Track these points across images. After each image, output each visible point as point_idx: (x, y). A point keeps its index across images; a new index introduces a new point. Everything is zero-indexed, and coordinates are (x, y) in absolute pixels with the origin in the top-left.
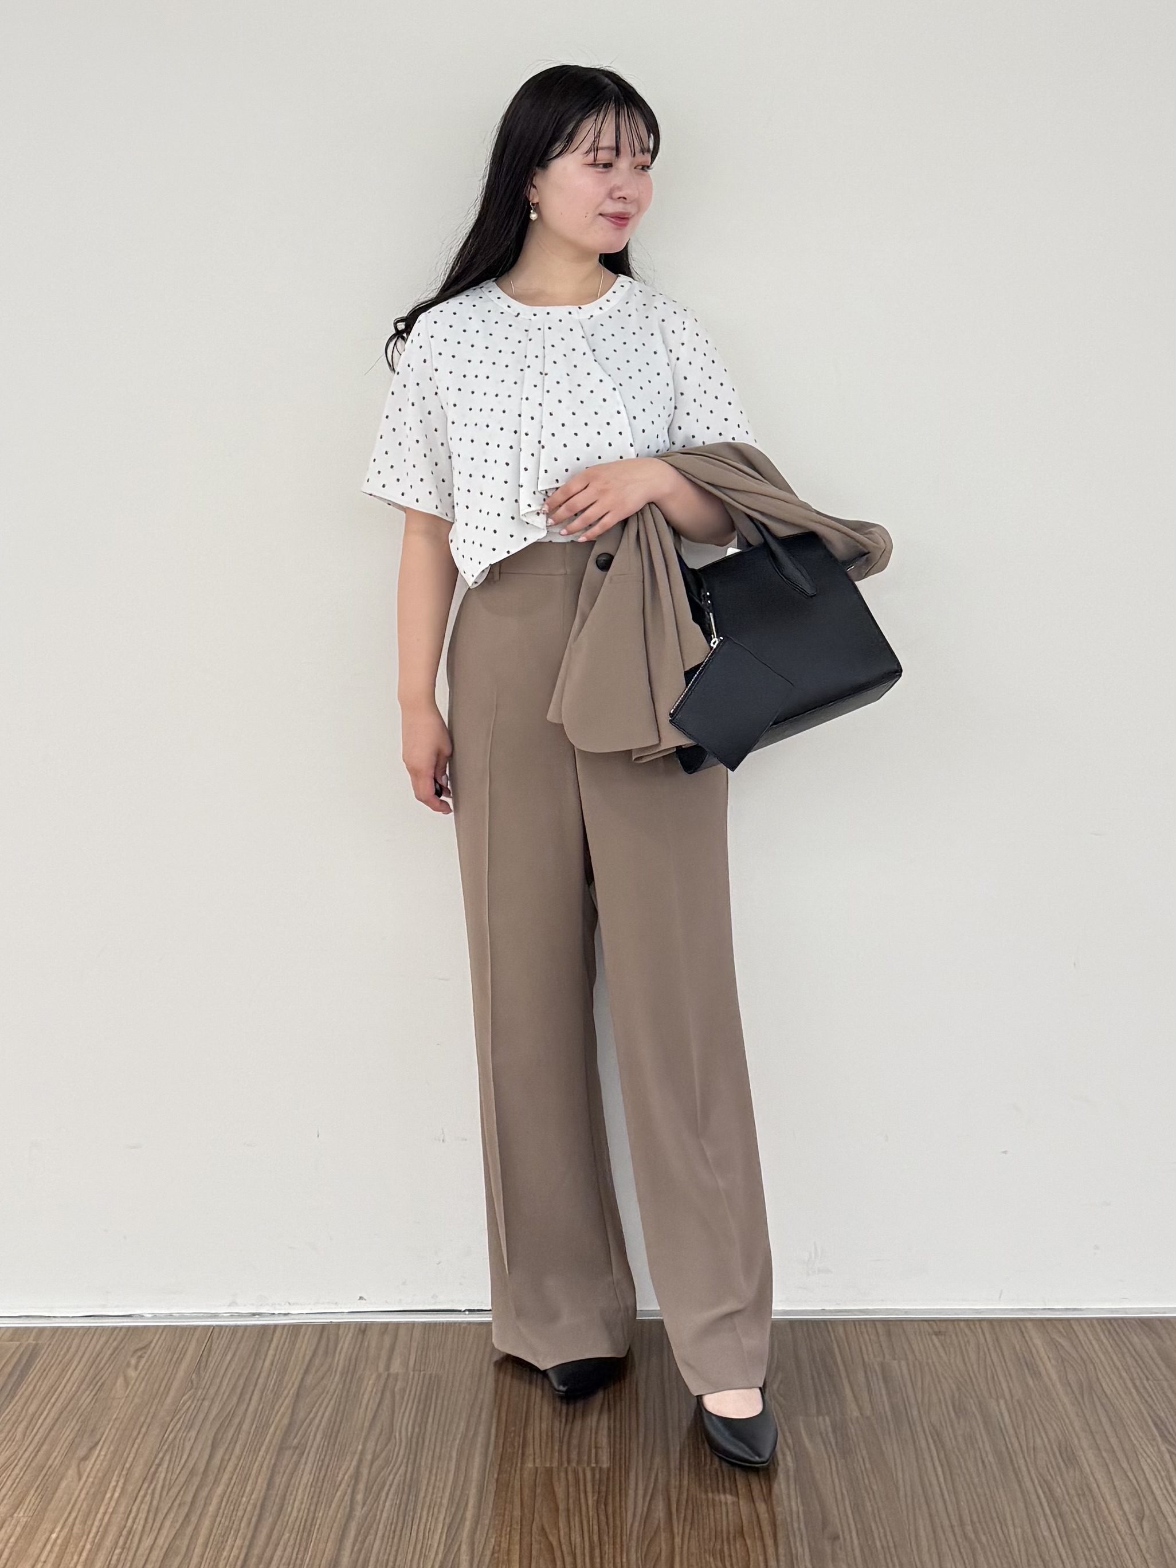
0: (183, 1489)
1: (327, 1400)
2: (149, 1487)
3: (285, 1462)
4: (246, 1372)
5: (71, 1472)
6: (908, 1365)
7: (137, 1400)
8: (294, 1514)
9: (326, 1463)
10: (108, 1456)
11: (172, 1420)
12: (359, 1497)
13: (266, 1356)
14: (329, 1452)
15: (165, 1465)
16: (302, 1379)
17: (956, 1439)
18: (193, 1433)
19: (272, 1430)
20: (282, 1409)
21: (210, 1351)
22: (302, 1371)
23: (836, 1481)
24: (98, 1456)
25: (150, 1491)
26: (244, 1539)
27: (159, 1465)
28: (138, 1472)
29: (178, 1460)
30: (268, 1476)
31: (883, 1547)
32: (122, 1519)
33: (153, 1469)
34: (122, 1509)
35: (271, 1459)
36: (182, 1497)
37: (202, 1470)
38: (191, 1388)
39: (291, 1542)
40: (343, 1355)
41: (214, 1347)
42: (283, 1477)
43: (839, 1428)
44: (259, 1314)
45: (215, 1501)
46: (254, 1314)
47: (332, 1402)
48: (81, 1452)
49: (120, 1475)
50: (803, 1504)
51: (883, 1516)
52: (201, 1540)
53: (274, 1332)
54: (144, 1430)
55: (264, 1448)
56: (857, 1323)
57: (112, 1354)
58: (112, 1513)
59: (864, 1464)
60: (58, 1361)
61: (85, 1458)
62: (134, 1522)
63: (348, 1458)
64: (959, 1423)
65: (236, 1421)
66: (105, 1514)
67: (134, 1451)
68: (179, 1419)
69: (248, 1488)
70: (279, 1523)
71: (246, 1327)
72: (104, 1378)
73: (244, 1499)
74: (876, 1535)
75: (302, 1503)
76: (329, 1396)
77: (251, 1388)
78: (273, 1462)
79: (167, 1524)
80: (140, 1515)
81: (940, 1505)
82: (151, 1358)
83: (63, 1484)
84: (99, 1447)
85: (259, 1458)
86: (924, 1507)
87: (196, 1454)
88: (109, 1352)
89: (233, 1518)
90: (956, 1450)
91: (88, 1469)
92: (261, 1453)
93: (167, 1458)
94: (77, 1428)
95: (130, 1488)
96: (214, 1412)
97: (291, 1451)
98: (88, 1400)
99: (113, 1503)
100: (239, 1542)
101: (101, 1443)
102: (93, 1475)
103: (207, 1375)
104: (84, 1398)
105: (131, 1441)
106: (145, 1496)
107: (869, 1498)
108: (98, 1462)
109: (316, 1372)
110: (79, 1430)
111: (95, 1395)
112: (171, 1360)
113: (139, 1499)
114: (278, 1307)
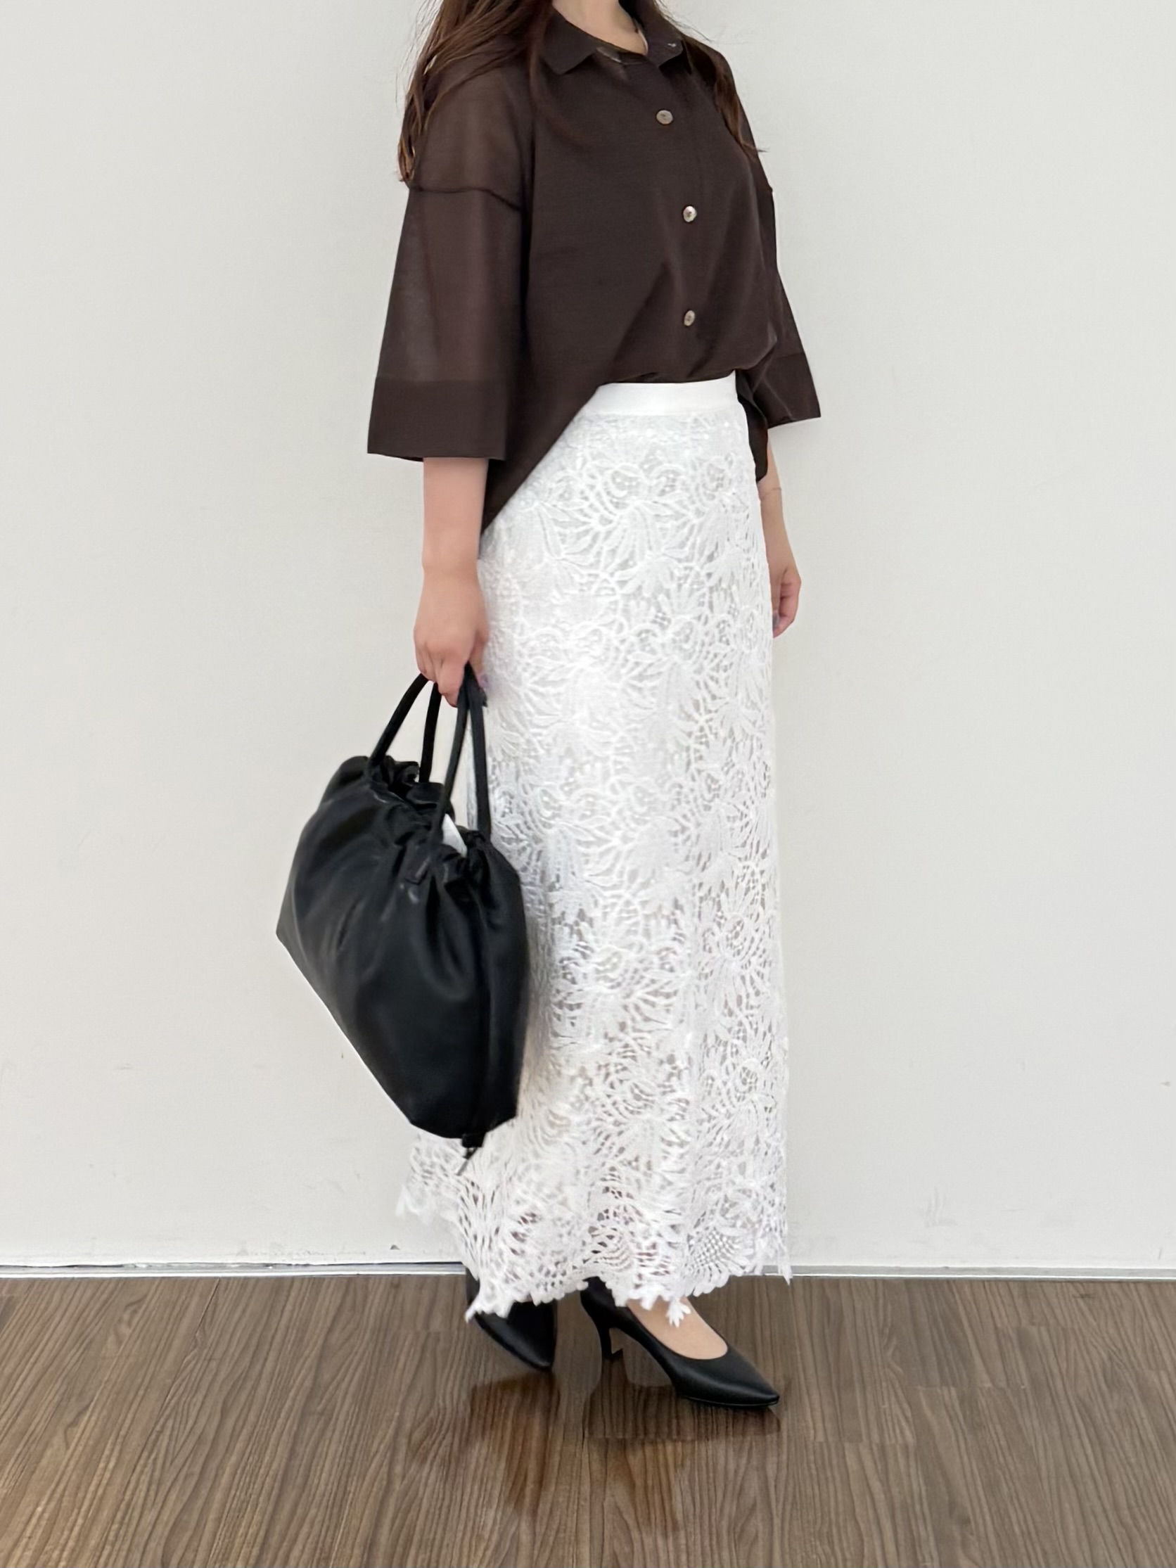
0: (190, 1460)
1: (355, 1363)
2: (149, 1457)
3: (308, 1430)
4: (259, 1329)
5: (58, 1440)
6: (1049, 1331)
7: (131, 1360)
8: (322, 1487)
9: (357, 1432)
10: (99, 1423)
11: (173, 1382)
12: (398, 1469)
13: (282, 1312)
14: (361, 1420)
15: (168, 1432)
16: (326, 1340)
17: (1109, 1417)
18: (200, 1397)
19: (292, 1394)
20: (303, 1372)
21: (216, 1305)
22: (325, 1331)
23: (966, 1459)
24: (88, 1421)
25: (151, 1461)
26: (264, 1513)
27: (161, 1432)
28: (136, 1441)
29: (182, 1426)
30: (290, 1445)
31: (1022, 1532)
32: (118, 1491)
33: (153, 1437)
34: (118, 1480)
35: (291, 1427)
36: (189, 1467)
37: (211, 1437)
38: (195, 1347)
39: (319, 1518)
40: (373, 1310)
41: (221, 1301)
42: (306, 1447)
43: (968, 1400)
44: (272, 1265)
45: (228, 1471)
46: (267, 1265)
47: (363, 1364)
48: (68, 1418)
49: (114, 1444)
50: (926, 1484)
51: (1023, 1500)
52: (212, 1516)
53: (291, 1286)
54: (141, 1393)
55: (283, 1415)
56: (986, 1284)
57: (100, 1309)
58: (108, 1484)
59: (999, 1441)
60: (37, 1316)
61: (74, 1423)
62: (133, 1494)
63: (384, 1425)
64: (1112, 1397)
65: (249, 1385)
66: (98, 1485)
67: (130, 1416)
68: (183, 1380)
69: (267, 1458)
70: (304, 1496)
71: (258, 1279)
72: (90, 1337)
73: (262, 1471)
74: (1014, 1519)
75: (330, 1475)
76: (357, 1357)
77: (267, 1347)
78: (295, 1428)
79: (173, 1497)
80: (140, 1486)
81: (1091, 1486)
82: (147, 1314)
83: (49, 1453)
84: (88, 1413)
85: (278, 1426)
86: (1072, 1490)
87: (203, 1421)
88: (98, 1306)
89: (250, 1491)
90: (1109, 1427)
91: (78, 1435)
92: (280, 1421)
93: (170, 1423)
94: (62, 1391)
95: (127, 1457)
96: (222, 1376)
97: (316, 1417)
98: (74, 1361)
99: (107, 1475)
100: (257, 1518)
101: (90, 1409)
102: (82, 1443)
103: (214, 1332)
104: (68, 1358)
105: (126, 1406)
106: (145, 1465)
107: (1005, 1479)
108: (89, 1429)
109: (343, 1329)
110: (64, 1394)
111: (82, 1353)
112: (170, 1315)
113: (139, 1468)
114: (295, 1257)
